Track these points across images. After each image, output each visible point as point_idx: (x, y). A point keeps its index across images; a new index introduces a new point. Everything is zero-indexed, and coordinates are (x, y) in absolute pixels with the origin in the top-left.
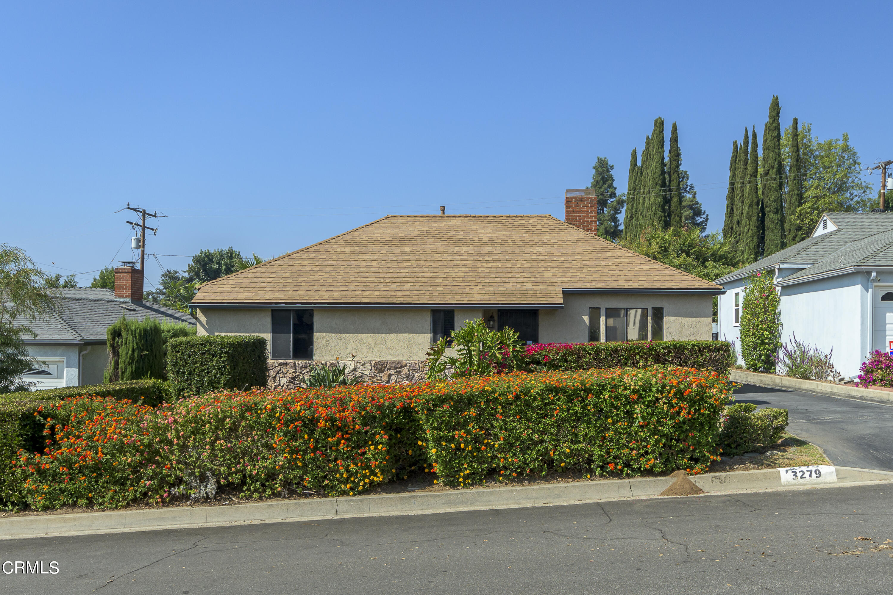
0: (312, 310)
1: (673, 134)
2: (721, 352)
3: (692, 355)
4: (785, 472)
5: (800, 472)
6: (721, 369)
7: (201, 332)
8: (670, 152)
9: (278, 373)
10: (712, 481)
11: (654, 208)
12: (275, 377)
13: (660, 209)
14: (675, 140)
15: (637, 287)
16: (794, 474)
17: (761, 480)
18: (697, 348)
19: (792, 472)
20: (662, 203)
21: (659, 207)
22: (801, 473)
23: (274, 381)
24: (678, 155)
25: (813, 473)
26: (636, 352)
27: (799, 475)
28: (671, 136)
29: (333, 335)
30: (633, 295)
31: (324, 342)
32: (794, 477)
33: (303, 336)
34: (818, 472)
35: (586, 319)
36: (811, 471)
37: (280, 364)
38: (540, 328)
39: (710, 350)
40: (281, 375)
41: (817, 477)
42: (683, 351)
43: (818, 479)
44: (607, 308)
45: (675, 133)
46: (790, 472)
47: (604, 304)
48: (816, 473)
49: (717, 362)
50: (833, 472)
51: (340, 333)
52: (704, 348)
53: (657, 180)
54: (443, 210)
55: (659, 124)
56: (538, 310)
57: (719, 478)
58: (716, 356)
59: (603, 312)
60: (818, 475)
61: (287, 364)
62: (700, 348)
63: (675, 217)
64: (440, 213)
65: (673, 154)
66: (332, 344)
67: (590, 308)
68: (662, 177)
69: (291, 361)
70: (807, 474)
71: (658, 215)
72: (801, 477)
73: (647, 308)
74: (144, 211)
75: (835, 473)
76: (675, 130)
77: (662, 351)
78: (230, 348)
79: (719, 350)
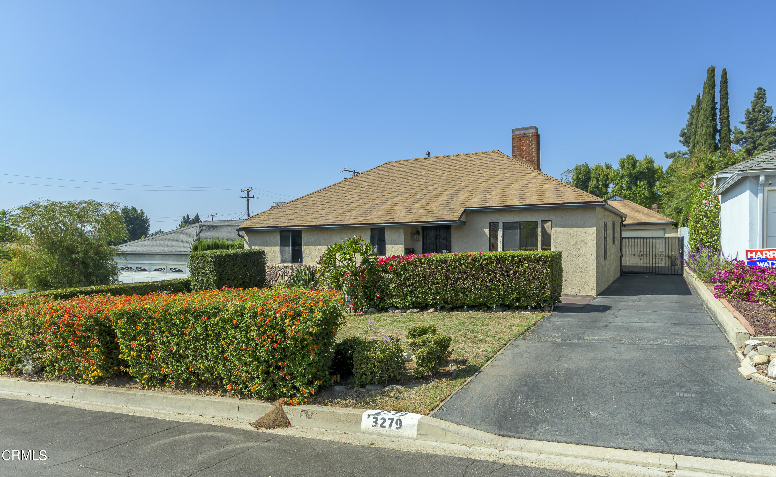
0: (301, 231)
1: (723, 77)
2: (541, 263)
3: (513, 266)
4: (367, 416)
5: (381, 419)
6: (542, 278)
7: (246, 247)
8: (720, 91)
9: (284, 273)
10: (301, 414)
11: (705, 137)
12: (282, 275)
13: (710, 137)
14: (725, 82)
15: (526, 204)
16: (375, 420)
17: (343, 422)
18: (517, 259)
19: (374, 418)
20: (712, 133)
21: (709, 136)
22: (382, 421)
23: (282, 278)
24: (727, 94)
25: (394, 422)
26: (462, 262)
27: (380, 422)
28: (721, 79)
29: (313, 247)
30: (525, 210)
31: (308, 252)
32: (374, 424)
33: (297, 248)
34: (399, 422)
35: (487, 231)
36: (392, 420)
37: (285, 267)
38: (452, 240)
39: (531, 261)
40: (285, 274)
41: (397, 428)
42: (505, 262)
43: (398, 430)
44: (504, 223)
45: (725, 77)
46: (372, 417)
47: (501, 219)
48: (397, 424)
49: (537, 272)
50: (414, 426)
51: (317, 246)
52: (524, 259)
53: (708, 115)
54: (429, 154)
55: (712, 71)
56: (450, 226)
57: (307, 412)
58: (535, 267)
59: (500, 225)
60: (398, 426)
61: (288, 266)
62: (520, 259)
63: (724, 142)
64: (426, 156)
65: (722, 93)
66: (313, 254)
67: (490, 223)
68: (712, 112)
69: (291, 265)
70: (388, 423)
71: (709, 143)
72: (381, 426)
73: (537, 222)
74: (355, 171)
75: (416, 426)
76: (725, 73)
77: (484, 262)
78: (216, 260)
79: (538, 261)
